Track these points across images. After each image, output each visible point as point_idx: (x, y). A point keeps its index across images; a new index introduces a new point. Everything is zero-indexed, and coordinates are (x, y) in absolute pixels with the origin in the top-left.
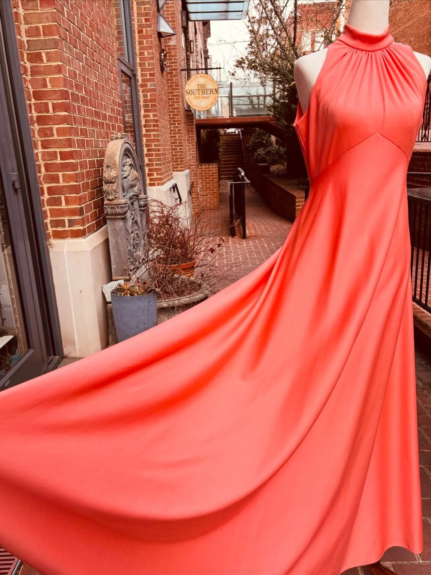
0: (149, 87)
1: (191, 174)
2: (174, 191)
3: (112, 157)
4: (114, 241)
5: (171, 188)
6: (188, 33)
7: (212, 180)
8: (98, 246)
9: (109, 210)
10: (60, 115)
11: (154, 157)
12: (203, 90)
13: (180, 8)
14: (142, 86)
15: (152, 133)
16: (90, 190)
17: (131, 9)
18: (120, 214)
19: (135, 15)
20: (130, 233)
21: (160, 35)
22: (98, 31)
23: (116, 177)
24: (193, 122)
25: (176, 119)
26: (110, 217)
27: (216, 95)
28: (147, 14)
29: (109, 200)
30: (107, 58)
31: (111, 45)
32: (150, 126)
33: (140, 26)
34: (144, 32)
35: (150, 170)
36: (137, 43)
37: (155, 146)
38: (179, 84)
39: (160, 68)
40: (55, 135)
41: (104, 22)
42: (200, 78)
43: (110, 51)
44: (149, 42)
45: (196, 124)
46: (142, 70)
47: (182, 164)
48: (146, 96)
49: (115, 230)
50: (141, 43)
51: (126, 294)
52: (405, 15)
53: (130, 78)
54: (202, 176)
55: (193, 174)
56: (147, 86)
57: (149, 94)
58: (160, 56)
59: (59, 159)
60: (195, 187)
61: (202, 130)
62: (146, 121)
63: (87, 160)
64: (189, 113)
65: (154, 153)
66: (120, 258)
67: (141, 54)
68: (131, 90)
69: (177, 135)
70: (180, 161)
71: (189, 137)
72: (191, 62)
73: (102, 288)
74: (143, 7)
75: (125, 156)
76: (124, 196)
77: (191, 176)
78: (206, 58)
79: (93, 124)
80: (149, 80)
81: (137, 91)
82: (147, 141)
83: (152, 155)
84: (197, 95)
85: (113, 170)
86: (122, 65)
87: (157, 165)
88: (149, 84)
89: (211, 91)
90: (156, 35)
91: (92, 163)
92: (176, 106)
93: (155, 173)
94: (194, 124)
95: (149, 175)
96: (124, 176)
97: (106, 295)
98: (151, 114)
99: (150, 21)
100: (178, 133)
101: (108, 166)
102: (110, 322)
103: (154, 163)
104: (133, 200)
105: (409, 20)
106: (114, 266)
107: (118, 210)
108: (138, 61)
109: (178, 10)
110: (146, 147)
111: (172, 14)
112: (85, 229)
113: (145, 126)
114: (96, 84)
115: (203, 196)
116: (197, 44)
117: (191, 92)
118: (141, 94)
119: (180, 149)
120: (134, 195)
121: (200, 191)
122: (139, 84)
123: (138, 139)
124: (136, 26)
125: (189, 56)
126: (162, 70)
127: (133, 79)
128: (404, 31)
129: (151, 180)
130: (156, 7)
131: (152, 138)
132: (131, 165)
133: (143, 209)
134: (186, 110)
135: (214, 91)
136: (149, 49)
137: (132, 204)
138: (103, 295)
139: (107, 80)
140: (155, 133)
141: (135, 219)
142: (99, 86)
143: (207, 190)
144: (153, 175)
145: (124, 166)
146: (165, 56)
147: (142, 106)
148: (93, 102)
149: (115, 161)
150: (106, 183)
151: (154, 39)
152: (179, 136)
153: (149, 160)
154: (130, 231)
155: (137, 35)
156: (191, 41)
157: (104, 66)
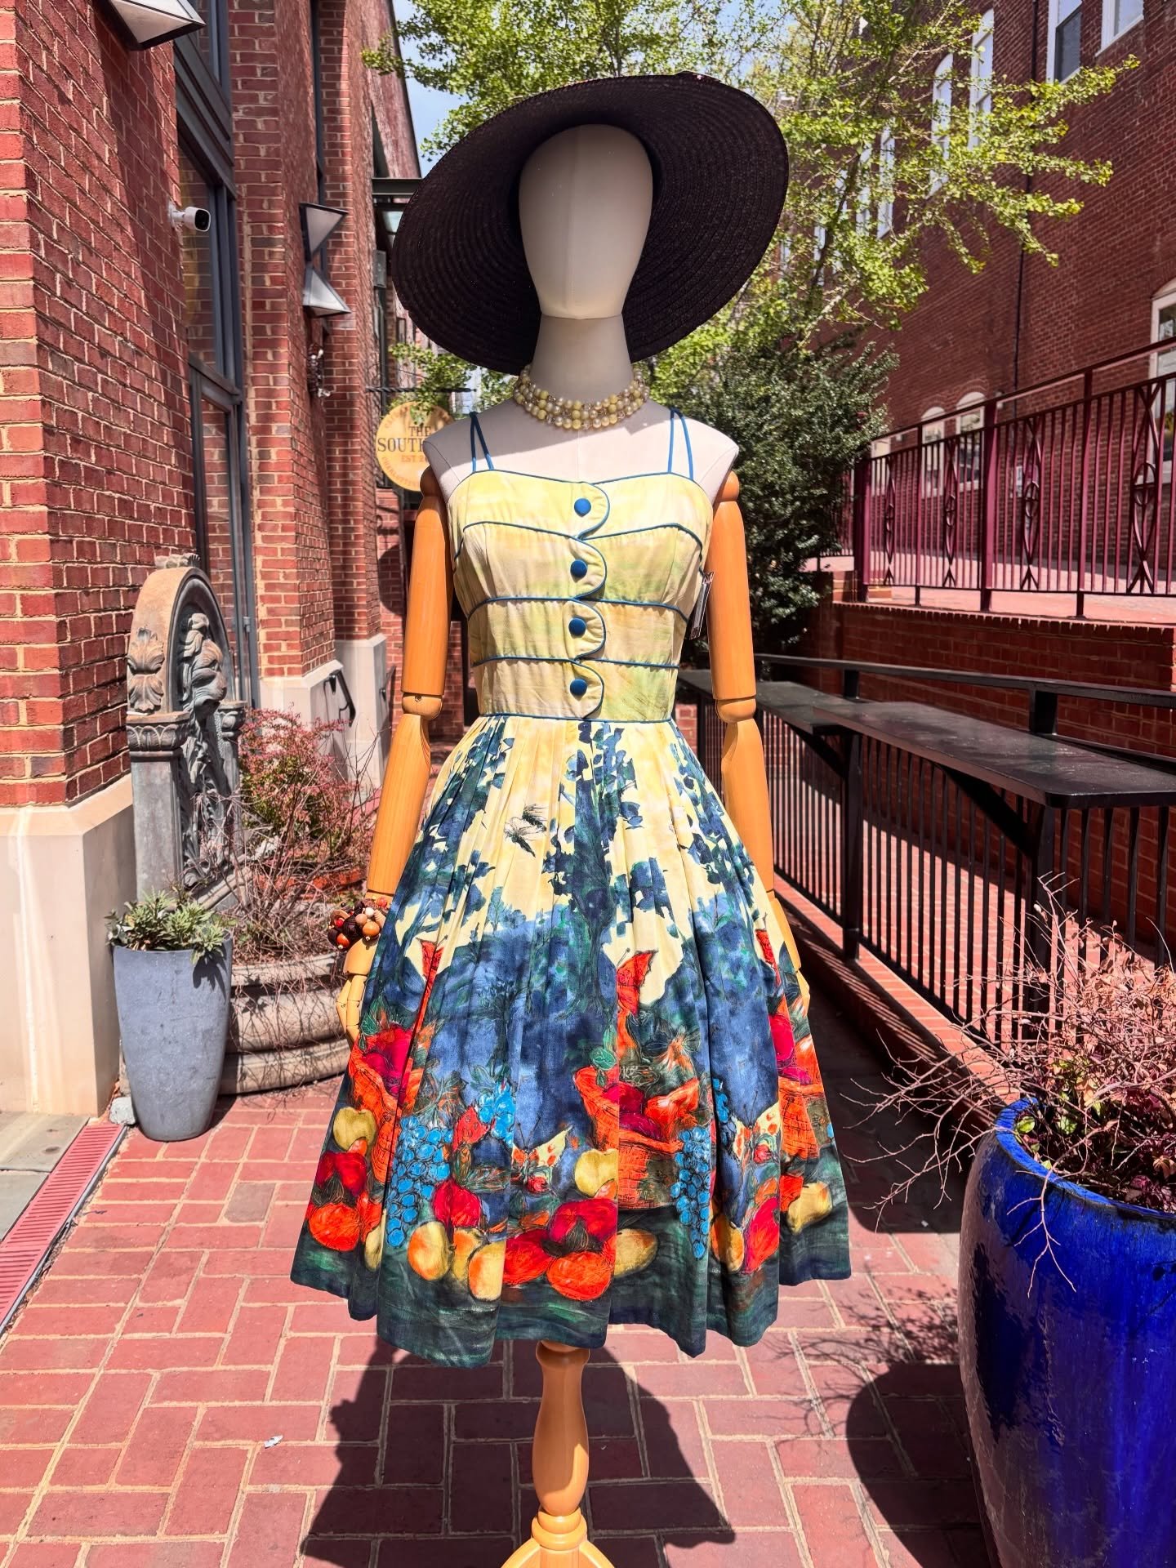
0: (274, 434)
2: (334, 689)
3: (152, 610)
4: (146, 813)
5: (325, 683)
6: (392, 302)
8: (104, 823)
9: (138, 736)
10: (27, 512)
11: (282, 604)
13: (371, 244)
14: (257, 431)
15: (278, 546)
18: (165, 748)
19: (248, 267)
21: (309, 313)
23: (162, 656)
25: (350, 509)
26: (141, 753)
28: (276, 266)
29: (140, 712)
32: (275, 528)
33: (259, 293)
34: (268, 307)
35: (269, 636)
36: (249, 331)
37: (286, 577)
39: (306, 391)
40: (14, 557)
44: (280, 330)
46: (259, 394)
48: (265, 455)
49: (150, 785)
50: (258, 331)
53: (226, 411)
56: (270, 432)
57: (274, 451)
58: (309, 360)
59: (19, 612)
62: (265, 516)
63: (92, 616)
65: (282, 594)
66: (160, 855)
67: (257, 355)
68: (226, 440)
74: (267, 250)
76: (182, 702)
80: (274, 418)
81: (243, 444)
82: (266, 563)
83: (277, 600)
84: (408, 452)
85: (154, 640)
86: (206, 383)
87: (289, 623)
88: (275, 426)
90: (300, 314)
91: (103, 624)
92: (350, 477)
93: (284, 645)
94: (401, 523)
95: (268, 648)
96: (184, 655)
98: (279, 500)
99: (283, 282)
100: (355, 544)
101: (142, 632)
103: (283, 619)
104: (204, 714)
106: (142, 876)
107: (161, 738)
108: (249, 371)
109: (363, 251)
110: (263, 577)
111: (348, 260)
112: (74, 781)
113: (262, 528)
114: (128, 437)
117: (391, 445)
118: (253, 450)
120: (206, 702)
122: (249, 426)
123: (240, 558)
124: (248, 294)
126: (312, 393)
127: (234, 416)
129: (271, 660)
130: (302, 250)
131: (279, 557)
133: (230, 734)
134: (378, 487)
137: (203, 722)
140: (286, 545)
142: (133, 441)
144: (278, 648)
146: (320, 361)
147: (255, 479)
148: (115, 479)
149: (161, 619)
150: (134, 672)
151: (293, 322)
153: (270, 611)
155: (249, 314)
156: (399, 319)
157: (150, 396)
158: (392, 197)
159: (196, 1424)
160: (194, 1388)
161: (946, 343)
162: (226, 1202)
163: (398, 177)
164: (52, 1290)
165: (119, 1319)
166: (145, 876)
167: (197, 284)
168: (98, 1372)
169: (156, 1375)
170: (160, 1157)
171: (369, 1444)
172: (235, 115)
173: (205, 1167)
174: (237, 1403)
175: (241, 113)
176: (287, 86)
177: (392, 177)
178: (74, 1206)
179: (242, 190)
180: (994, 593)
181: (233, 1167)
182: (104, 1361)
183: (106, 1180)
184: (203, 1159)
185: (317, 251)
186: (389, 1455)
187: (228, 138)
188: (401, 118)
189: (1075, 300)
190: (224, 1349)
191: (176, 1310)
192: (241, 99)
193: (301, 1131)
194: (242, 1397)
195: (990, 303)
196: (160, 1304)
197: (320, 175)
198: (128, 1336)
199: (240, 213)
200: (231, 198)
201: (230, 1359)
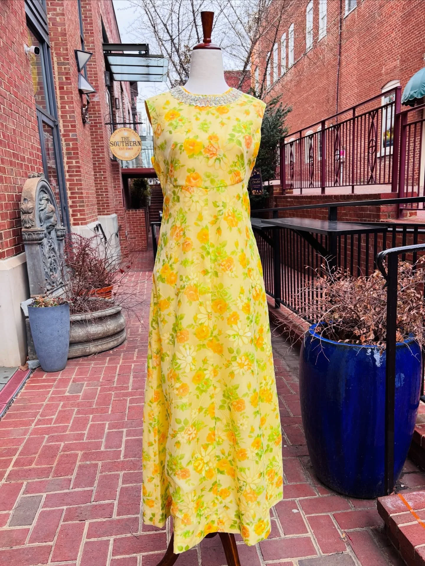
0: (71, 137)
1: (118, 218)
2: (98, 230)
3: (29, 192)
4: (31, 263)
5: (95, 228)
6: (113, 92)
7: (140, 224)
8: (16, 267)
9: (26, 236)
11: (77, 199)
12: (126, 142)
13: (103, 68)
14: (64, 136)
15: (75, 178)
16: (9, 220)
17: (51, 68)
18: (36, 240)
19: (56, 73)
20: (47, 258)
21: (81, 92)
22: (16, 86)
23: (33, 208)
24: (118, 171)
25: (102, 168)
26: (28, 242)
27: (139, 146)
28: (67, 74)
29: (26, 228)
30: (25, 109)
31: (29, 98)
32: (73, 172)
33: (61, 83)
34: (65, 89)
35: (73, 211)
36: (58, 98)
37: (78, 189)
38: (104, 136)
39: (82, 121)
41: (22, 79)
42: (123, 131)
43: (28, 103)
44: (70, 98)
45: (122, 173)
46: (64, 122)
47: (109, 208)
48: (68, 145)
49: (32, 253)
50: (62, 98)
51: (41, 306)
52: (308, 85)
53: (52, 128)
54: (130, 220)
55: (120, 218)
56: (69, 136)
57: (71, 143)
58: (82, 110)
60: (123, 230)
61: (129, 179)
62: (69, 167)
63: (6, 194)
64: (115, 162)
65: (77, 196)
66: (37, 278)
67: (62, 107)
68: (53, 139)
69: (103, 182)
70: (107, 206)
71: (116, 184)
72: (117, 117)
73: (21, 304)
74: (63, 67)
75: (42, 192)
76: (41, 226)
77: (119, 220)
78: (134, 115)
79: (11, 163)
80: (70, 131)
81: (59, 140)
82: (70, 185)
83: (75, 198)
84: (121, 146)
85: (29, 202)
86: (43, 116)
87: (80, 206)
88: (71, 134)
89: (135, 143)
90: (77, 92)
91: (11, 198)
92: (101, 156)
93: (79, 214)
94: (120, 173)
95: (73, 215)
96: (41, 208)
97: (24, 311)
98: (74, 161)
99: (70, 80)
100: (104, 180)
101: (25, 199)
102: (28, 335)
103: (78, 205)
104: (49, 230)
105: (311, 89)
106: (31, 286)
107: (35, 237)
108: (60, 113)
109: (101, 71)
110: (70, 190)
111: (95, 74)
112: (4, 252)
113: (68, 172)
114: (14, 130)
115: (131, 238)
116: (124, 101)
117: (115, 144)
118: (63, 143)
119: (106, 195)
120: (50, 225)
121: (128, 234)
122: (61, 134)
123: (61, 183)
124: (57, 84)
125: (115, 112)
126: (84, 122)
127: (55, 130)
128: (307, 98)
129: (75, 220)
130: (77, 68)
131: (75, 182)
132: (47, 200)
133: (60, 238)
134: (111, 160)
135: (137, 144)
136: (70, 104)
137: (49, 233)
138: (22, 310)
139: (25, 128)
140: (77, 178)
141: (52, 247)
142: (17, 132)
143: (135, 234)
144: (76, 215)
145: (41, 200)
146: (86, 110)
147: (65, 153)
148: (11, 145)
149: (31, 195)
150: (23, 214)
151: (76, 96)
152: (104, 183)
153: (73, 202)
154: (47, 256)
155: (58, 91)
156: (116, 99)
157: (22, 116)
158: (110, 51)
159: (61, 448)
160: (60, 439)
161: (313, 107)
162: (68, 389)
163: (112, 43)
164: (9, 416)
165: (33, 422)
166: (32, 286)
167: (37, 80)
168: (27, 437)
169: (47, 436)
170: (44, 377)
171: (119, 449)
172: (48, 16)
173: (60, 379)
174: (74, 442)
175: (50, 15)
176: (67, 5)
177: (110, 43)
178: (15, 393)
179: (52, 44)
180: (326, 188)
181: (70, 379)
182: (29, 434)
183: (26, 385)
184: (59, 377)
185: (82, 68)
186: (125, 452)
187: (46, 24)
188: (113, 22)
189: (356, 90)
190: (69, 428)
191: (52, 419)
192: (50, 10)
193: (93, 368)
194: (76, 440)
195: (328, 92)
196: (47, 418)
197: (82, 41)
198: (36, 427)
199: (52, 53)
200: (48, 47)
201: (71, 431)
